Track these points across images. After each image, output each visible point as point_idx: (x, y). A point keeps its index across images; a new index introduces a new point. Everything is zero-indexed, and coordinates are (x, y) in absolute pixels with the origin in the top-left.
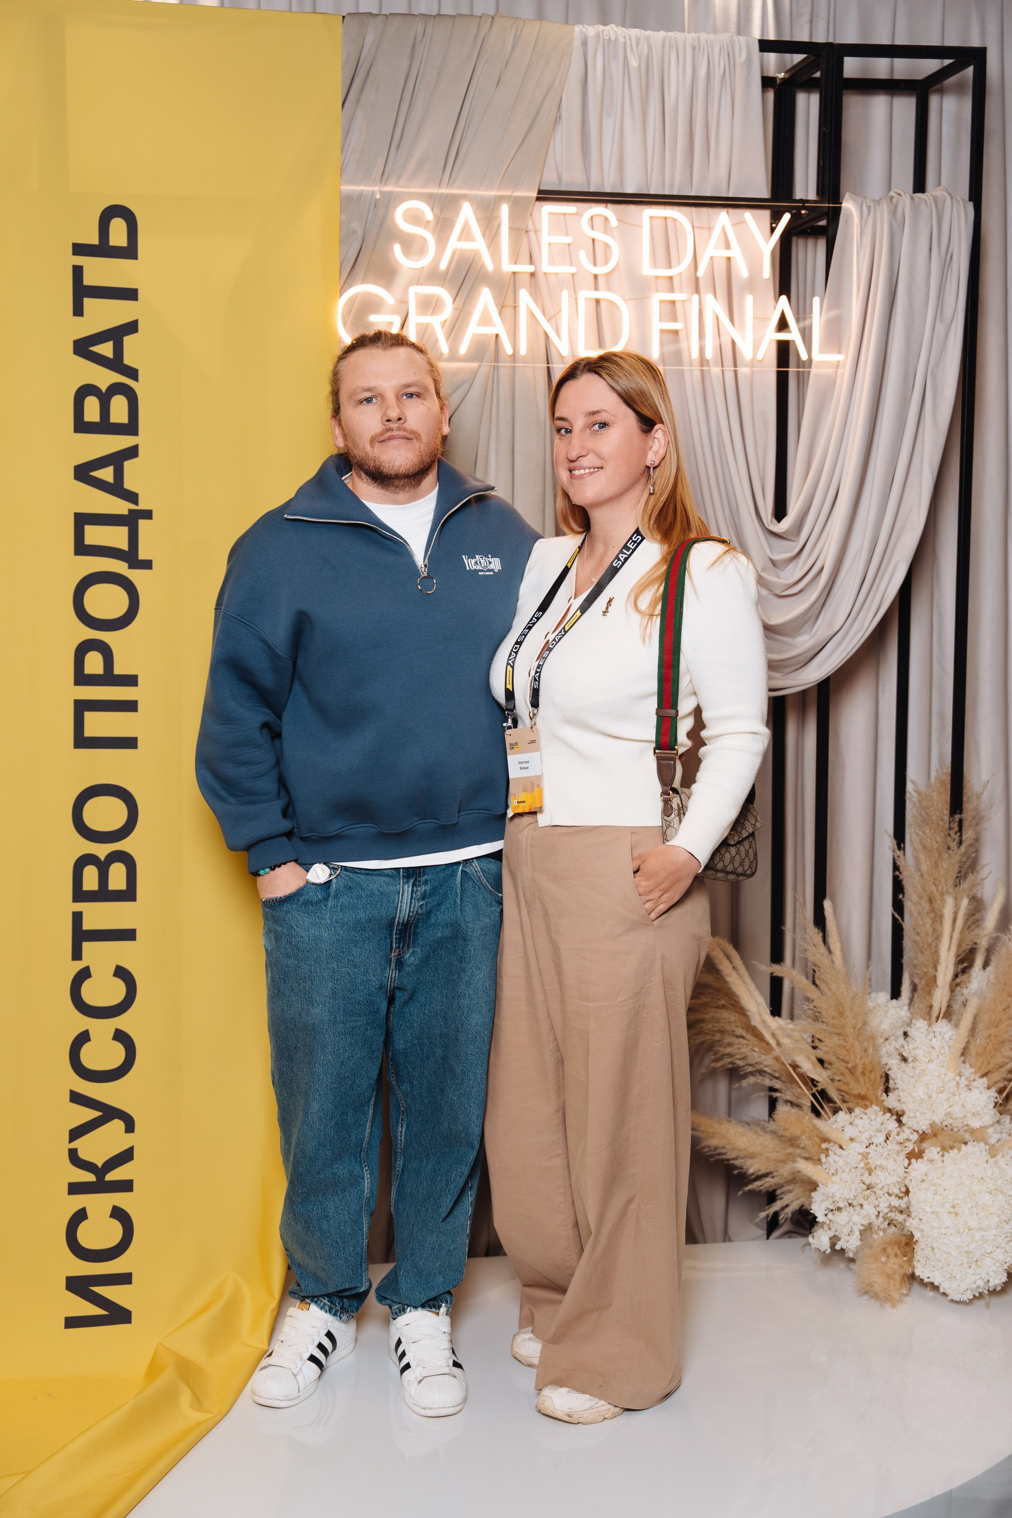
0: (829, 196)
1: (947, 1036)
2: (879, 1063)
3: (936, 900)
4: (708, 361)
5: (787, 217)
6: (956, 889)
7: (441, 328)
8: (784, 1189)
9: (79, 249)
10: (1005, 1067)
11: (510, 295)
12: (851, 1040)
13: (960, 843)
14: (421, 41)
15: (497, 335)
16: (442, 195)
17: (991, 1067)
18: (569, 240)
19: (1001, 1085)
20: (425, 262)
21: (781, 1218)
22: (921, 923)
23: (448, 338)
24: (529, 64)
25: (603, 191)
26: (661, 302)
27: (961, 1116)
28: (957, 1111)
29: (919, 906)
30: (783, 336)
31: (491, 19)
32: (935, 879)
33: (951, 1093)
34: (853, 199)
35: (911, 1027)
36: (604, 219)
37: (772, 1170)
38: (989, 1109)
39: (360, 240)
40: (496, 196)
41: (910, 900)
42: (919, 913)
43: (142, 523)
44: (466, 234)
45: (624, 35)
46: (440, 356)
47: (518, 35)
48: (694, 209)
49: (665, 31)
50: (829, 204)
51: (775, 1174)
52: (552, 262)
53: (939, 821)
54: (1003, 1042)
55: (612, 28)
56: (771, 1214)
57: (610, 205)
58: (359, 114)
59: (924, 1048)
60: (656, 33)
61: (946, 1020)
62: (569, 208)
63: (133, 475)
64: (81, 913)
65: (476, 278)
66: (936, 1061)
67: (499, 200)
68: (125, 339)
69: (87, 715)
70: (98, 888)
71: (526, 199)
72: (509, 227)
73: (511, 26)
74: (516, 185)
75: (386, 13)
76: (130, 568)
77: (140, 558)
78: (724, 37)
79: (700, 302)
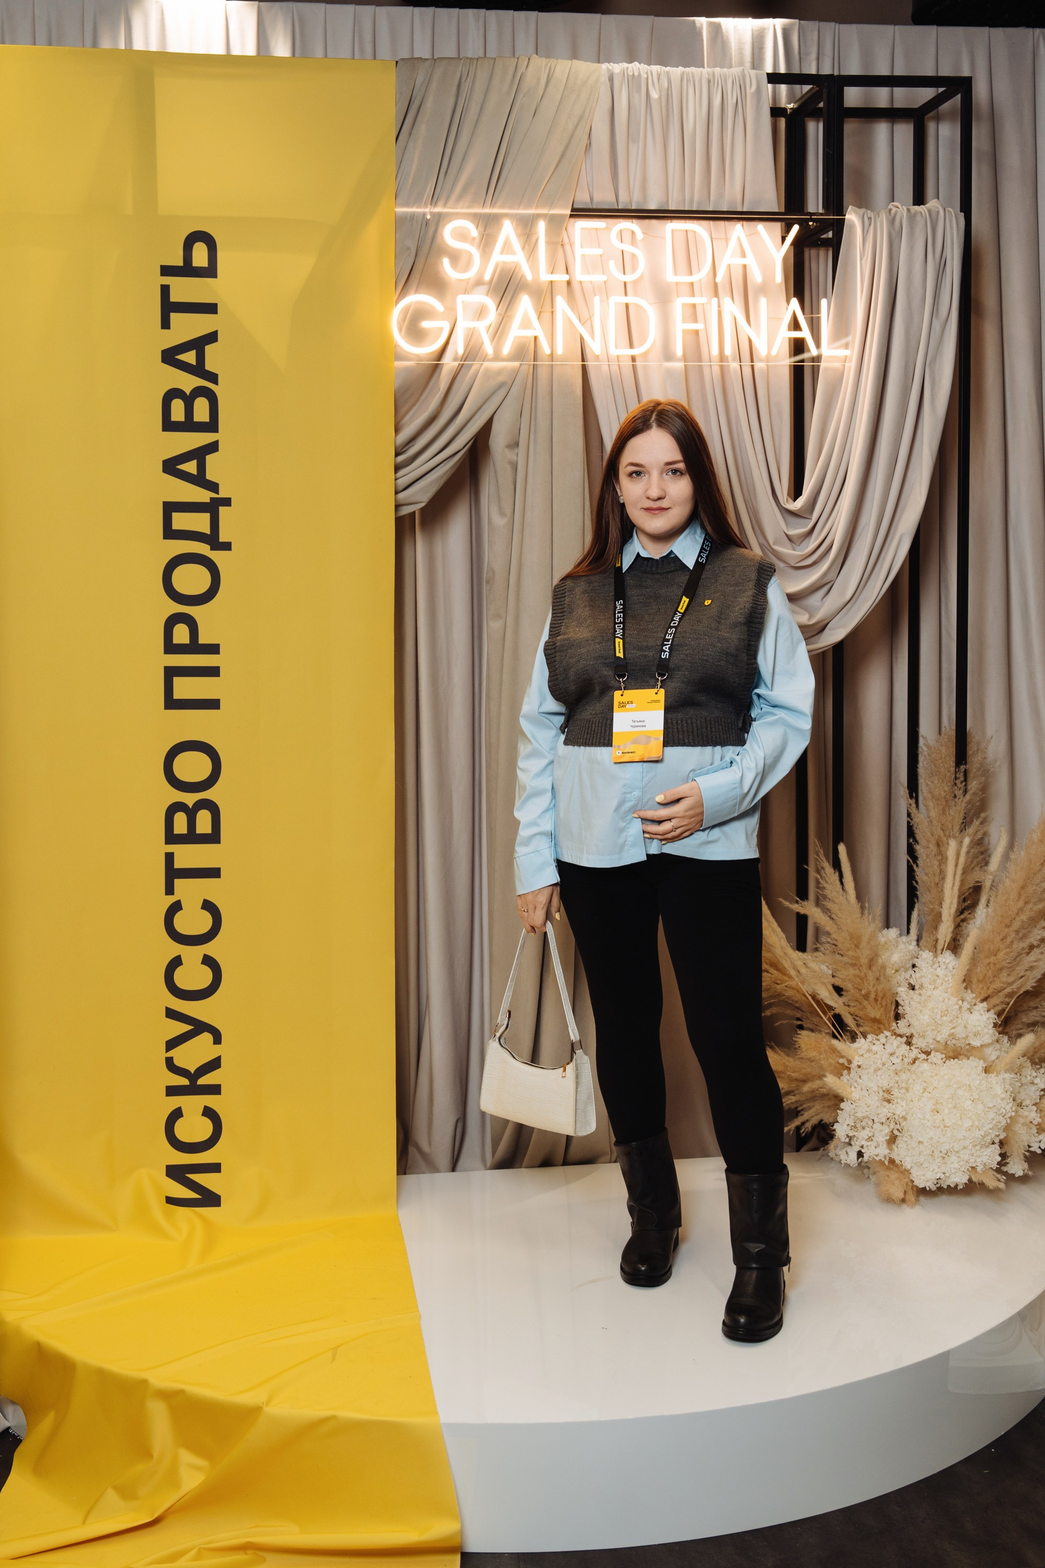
0: (834, 209)
1: (950, 966)
2: (890, 990)
3: (943, 844)
4: (727, 356)
5: (796, 228)
6: (962, 833)
7: (485, 332)
8: (804, 1106)
9: (167, 271)
10: (1003, 992)
11: (548, 301)
12: (864, 969)
13: (965, 792)
14: (466, 80)
15: (536, 338)
16: (485, 214)
17: (990, 992)
18: (599, 251)
19: (1000, 1008)
20: (471, 274)
21: (802, 1131)
22: (929, 864)
23: (492, 339)
24: (561, 98)
25: (630, 208)
26: (684, 305)
27: (964, 1036)
28: (960, 1032)
29: (928, 850)
30: (797, 334)
31: (528, 60)
32: (943, 825)
33: (954, 1015)
34: (855, 212)
35: (918, 958)
36: (631, 233)
37: (794, 1089)
38: (989, 1029)
39: (413, 255)
40: (533, 214)
41: (918, 843)
42: (927, 856)
43: (221, 508)
44: (507, 248)
45: (646, 71)
46: (486, 356)
47: (552, 71)
48: (711, 222)
49: (682, 67)
50: (834, 216)
51: (796, 1092)
52: (586, 271)
53: (946, 772)
54: (1001, 969)
55: (636, 65)
56: (793, 1129)
57: (634, 220)
58: (411, 144)
59: (930, 976)
60: (675, 69)
61: (950, 951)
62: (599, 224)
63: (214, 468)
64: (173, 854)
65: (517, 287)
66: (940, 988)
67: (536, 217)
68: (207, 348)
69: (176, 680)
70: (185, 832)
71: (561, 217)
72: (546, 242)
73: (546, 65)
74: (552, 204)
75: (435, 58)
76: (211, 549)
77: (221, 540)
78: (736, 71)
79: (719, 305)
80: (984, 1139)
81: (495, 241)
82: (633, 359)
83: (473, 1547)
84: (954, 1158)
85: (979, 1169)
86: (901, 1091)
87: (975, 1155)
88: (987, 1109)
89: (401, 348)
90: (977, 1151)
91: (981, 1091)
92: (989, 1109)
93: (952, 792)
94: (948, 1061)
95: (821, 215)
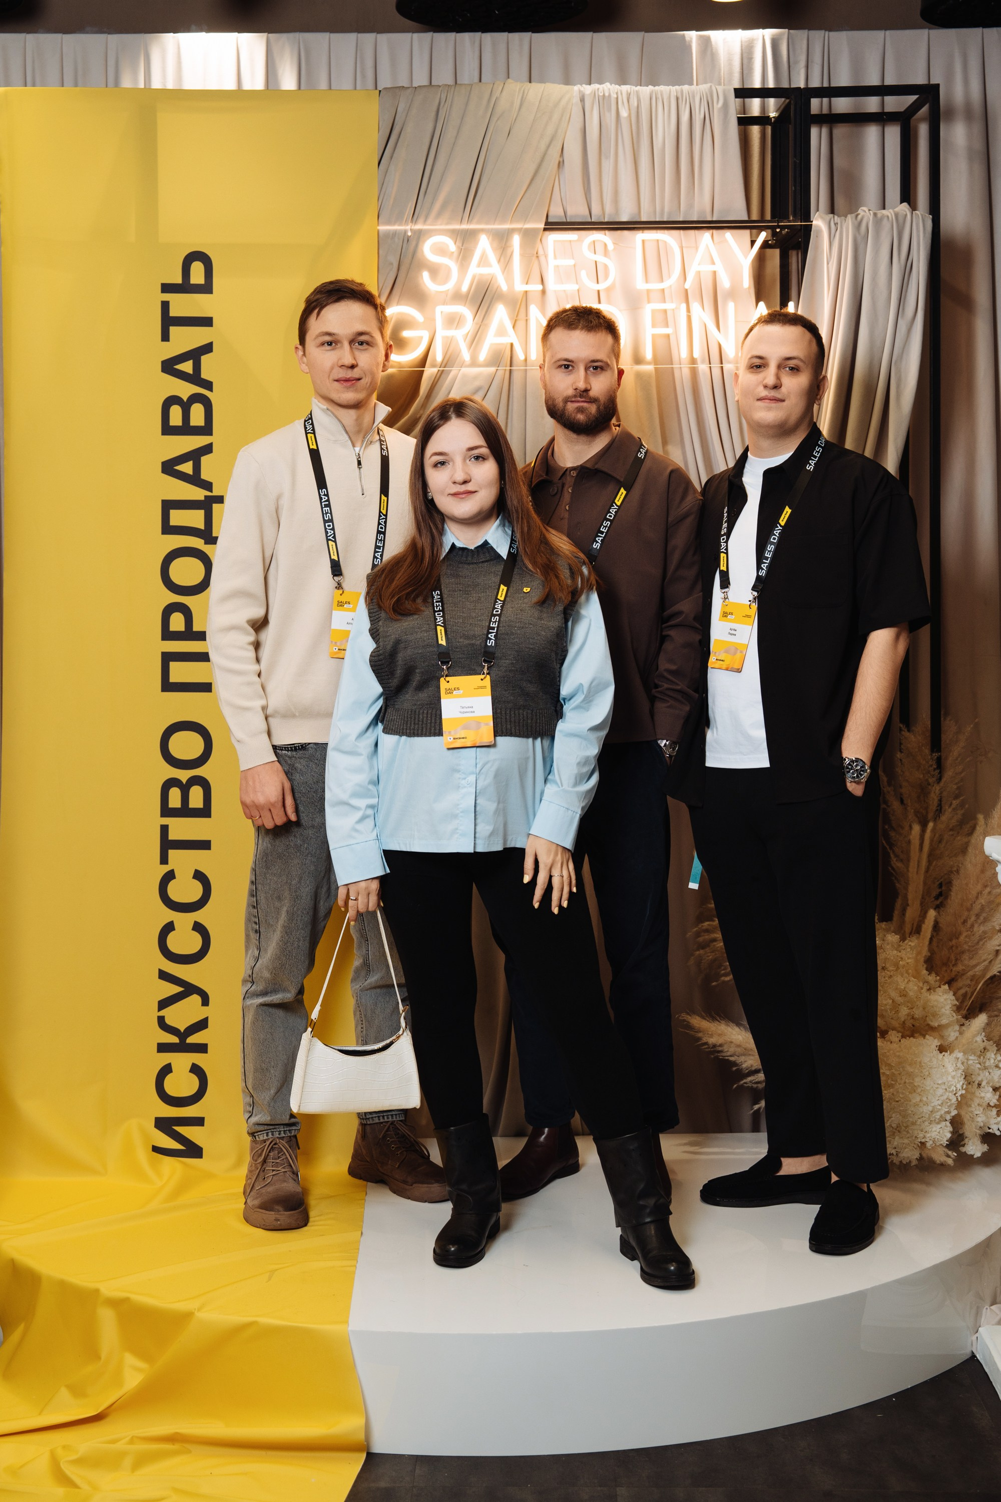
0: (801, 217)
1: (914, 949)
4: (696, 360)
5: (763, 236)
7: (463, 340)
9: (167, 288)
10: (966, 975)
11: (523, 310)
13: (939, 780)
14: (443, 103)
15: (512, 345)
16: (463, 230)
17: (953, 974)
18: (572, 262)
20: (450, 286)
23: (469, 347)
24: (534, 120)
25: (603, 220)
26: (654, 312)
27: (922, 1016)
31: (502, 84)
32: (917, 812)
33: (914, 997)
34: (822, 218)
36: (603, 244)
38: (951, 1011)
39: (395, 269)
40: (509, 229)
43: (215, 507)
44: (483, 261)
45: (616, 91)
46: (463, 363)
47: (525, 94)
49: (653, 85)
50: (801, 222)
52: (557, 281)
53: (921, 760)
54: (963, 953)
55: (605, 86)
57: (607, 232)
58: (392, 168)
59: (892, 958)
60: (644, 88)
62: (571, 236)
63: (209, 467)
64: (167, 826)
65: (492, 298)
66: (901, 969)
67: (511, 232)
68: (204, 358)
69: (173, 665)
70: (179, 806)
71: (535, 231)
72: (520, 255)
73: (520, 89)
74: (525, 219)
75: (415, 84)
76: (204, 543)
78: (704, 87)
79: (688, 310)
80: (934, 1115)
81: (473, 255)
83: (379, 1448)
84: (903, 1133)
85: (928, 1145)
87: (925, 1130)
88: (937, 1086)
90: (925, 1126)
91: (931, 1068)
92: (939, 1086)
93: (927, 780)
94: (904, 1039)
95: (790, 221)
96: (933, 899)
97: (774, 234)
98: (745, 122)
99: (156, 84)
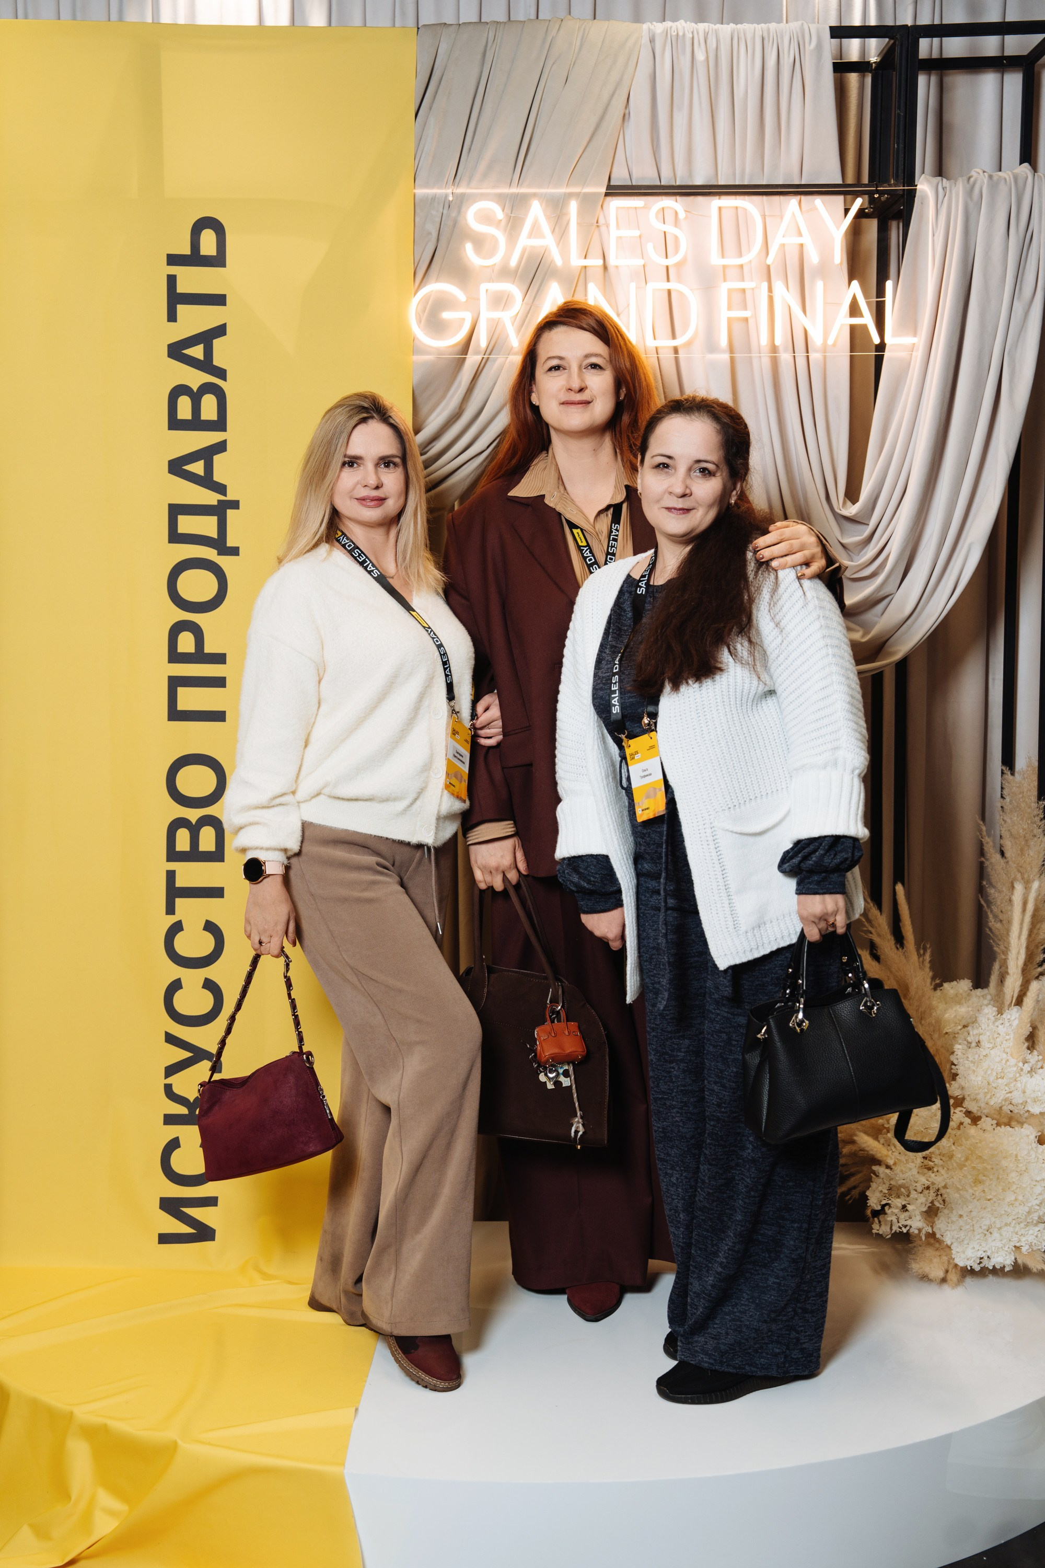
0: (904, 179)
1: (1016, 1023)
4: (778, 346)
5: (858, 202)
7: (512, 322)
9: (173, 260)
11: (580, 289)
14: (491, 47)
16: (512, 194)
18: (637, 233)
20: (497, 259)
22: (1003, 910)
23: (519, 331)
24: (596, 63)
25: (674, 184)
26: (730, 291)
27: (1021, 1102)
28: (1017, 1098)
30: (856, 321)
31: (561, 22)
32: (1021, 867)
33: (1010, 1078)
34: (928, 181)
36: (673, 212)
39: (435, 240)
40: (565, 194)
41: (994, 887)
43: (229, 511)
44: (535, 231)
45: (692, 30)
46: (511, 349)
47: (588, 33)
48: (765, 198)
49: (734, 23)
50: (904, 187)
52: (624, 254)
53: (1026, 808)
55: (681, 24)
57: (678, 198)
58: (432, 120)
59: (990, 1033)
60: (726, 26)
62: (637, 202)
63: (222, 468)
64: (174, 872)
65: (546, 274)
66: (999, 1047)
67: (567, 197)
68: (215, 341)
69: (180, 690)
70: (188, 849)
71: (595, 196)
72: (578, 223)
73: (579, 28)
74: (584, 182)
75: (460, 23)
76: (219, 554)
77: (228, 545)
78: (794, 26)
79: (770, 290)
80: (1031, 1217)
81: (523, 224)
82: (676, 350)
84: (996, 1235)
85: (1024, 1249)
86: (942, 1157)
87: (1020, 1233)
88: (1035, 1183)
89: (420, 342)
90: (1021, 1228)
91: (1029, 1162)
92: (1037, 1183)
93: (1032, 831)
94: (999, 1127)
95: (890, 185)
96: (1037, 966)
97: (872, 201)
98: (841, 68)
99: (166, 18)
